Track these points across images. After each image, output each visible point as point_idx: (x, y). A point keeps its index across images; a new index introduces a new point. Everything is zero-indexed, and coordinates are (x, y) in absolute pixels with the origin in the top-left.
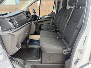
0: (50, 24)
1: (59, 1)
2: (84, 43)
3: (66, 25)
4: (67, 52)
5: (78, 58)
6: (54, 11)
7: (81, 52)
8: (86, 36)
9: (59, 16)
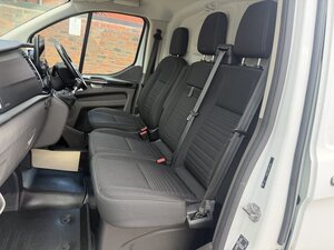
0: (122, 107)
1: (159, 31)
2: (264, 183)
3: (190, 118)
4: (201, 216)
5: (241, 236)
6: (139, 63)
7: (254, 214)
8: (272, 159)
9: (158, 82)
